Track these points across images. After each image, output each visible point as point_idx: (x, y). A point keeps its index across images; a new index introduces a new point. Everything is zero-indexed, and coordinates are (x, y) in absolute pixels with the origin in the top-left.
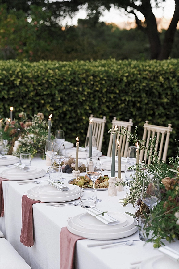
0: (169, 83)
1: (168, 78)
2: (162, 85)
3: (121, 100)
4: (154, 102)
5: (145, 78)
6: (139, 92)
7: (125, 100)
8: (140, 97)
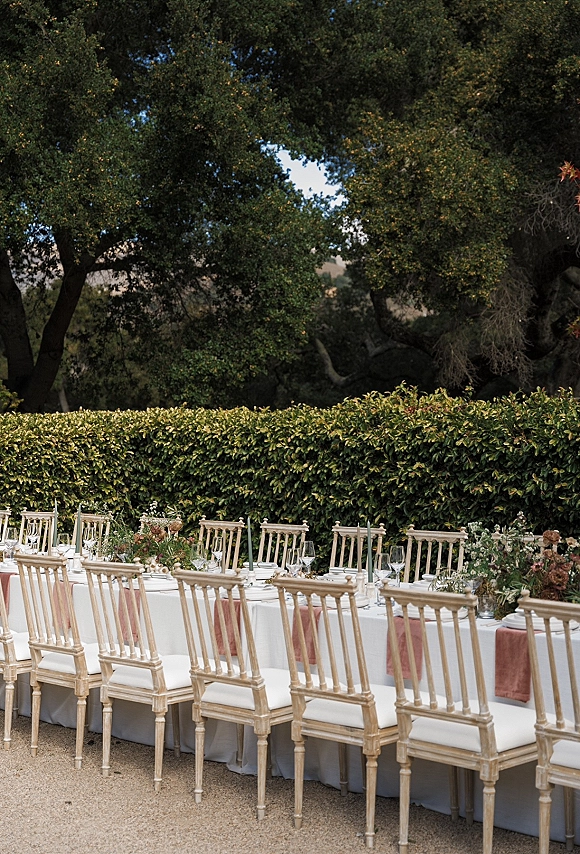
0: (86, 454)
1: (84, 446)
2: (75, 457)
3: (10, 483)
4: (61, 485)
5: (48, 446)
6: (39, 469)
7: (17, 482)
8: (41, 477)
